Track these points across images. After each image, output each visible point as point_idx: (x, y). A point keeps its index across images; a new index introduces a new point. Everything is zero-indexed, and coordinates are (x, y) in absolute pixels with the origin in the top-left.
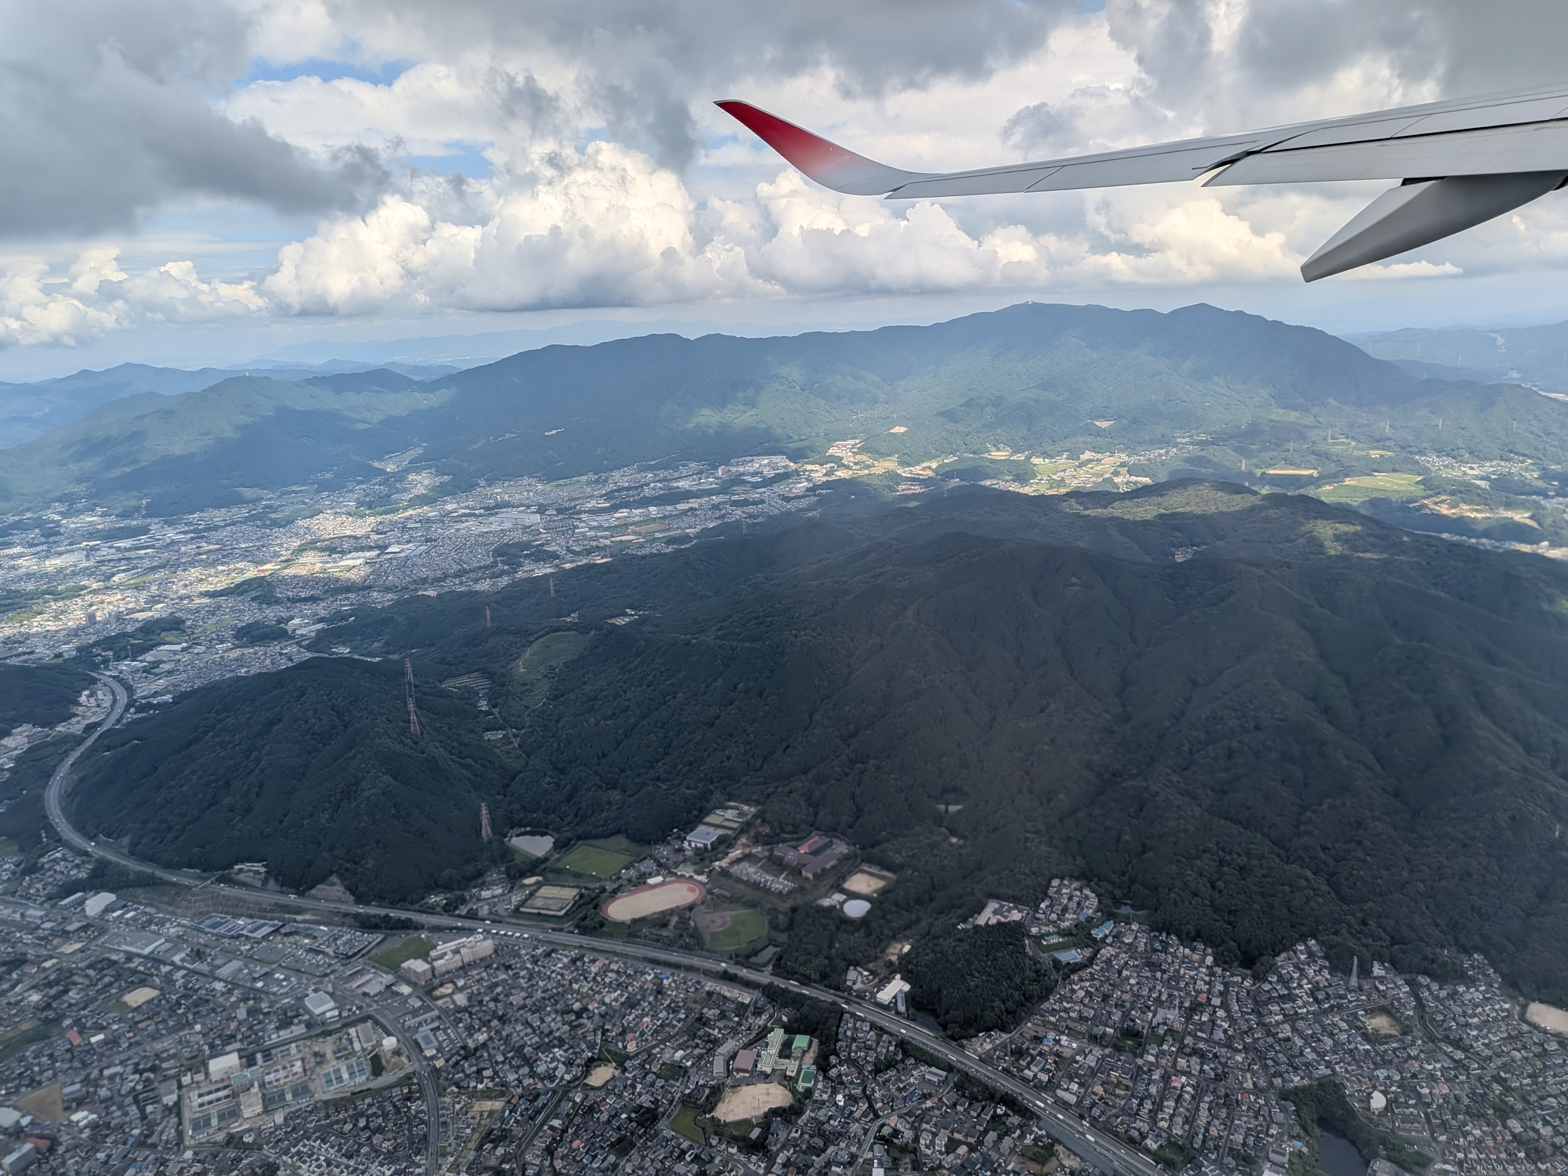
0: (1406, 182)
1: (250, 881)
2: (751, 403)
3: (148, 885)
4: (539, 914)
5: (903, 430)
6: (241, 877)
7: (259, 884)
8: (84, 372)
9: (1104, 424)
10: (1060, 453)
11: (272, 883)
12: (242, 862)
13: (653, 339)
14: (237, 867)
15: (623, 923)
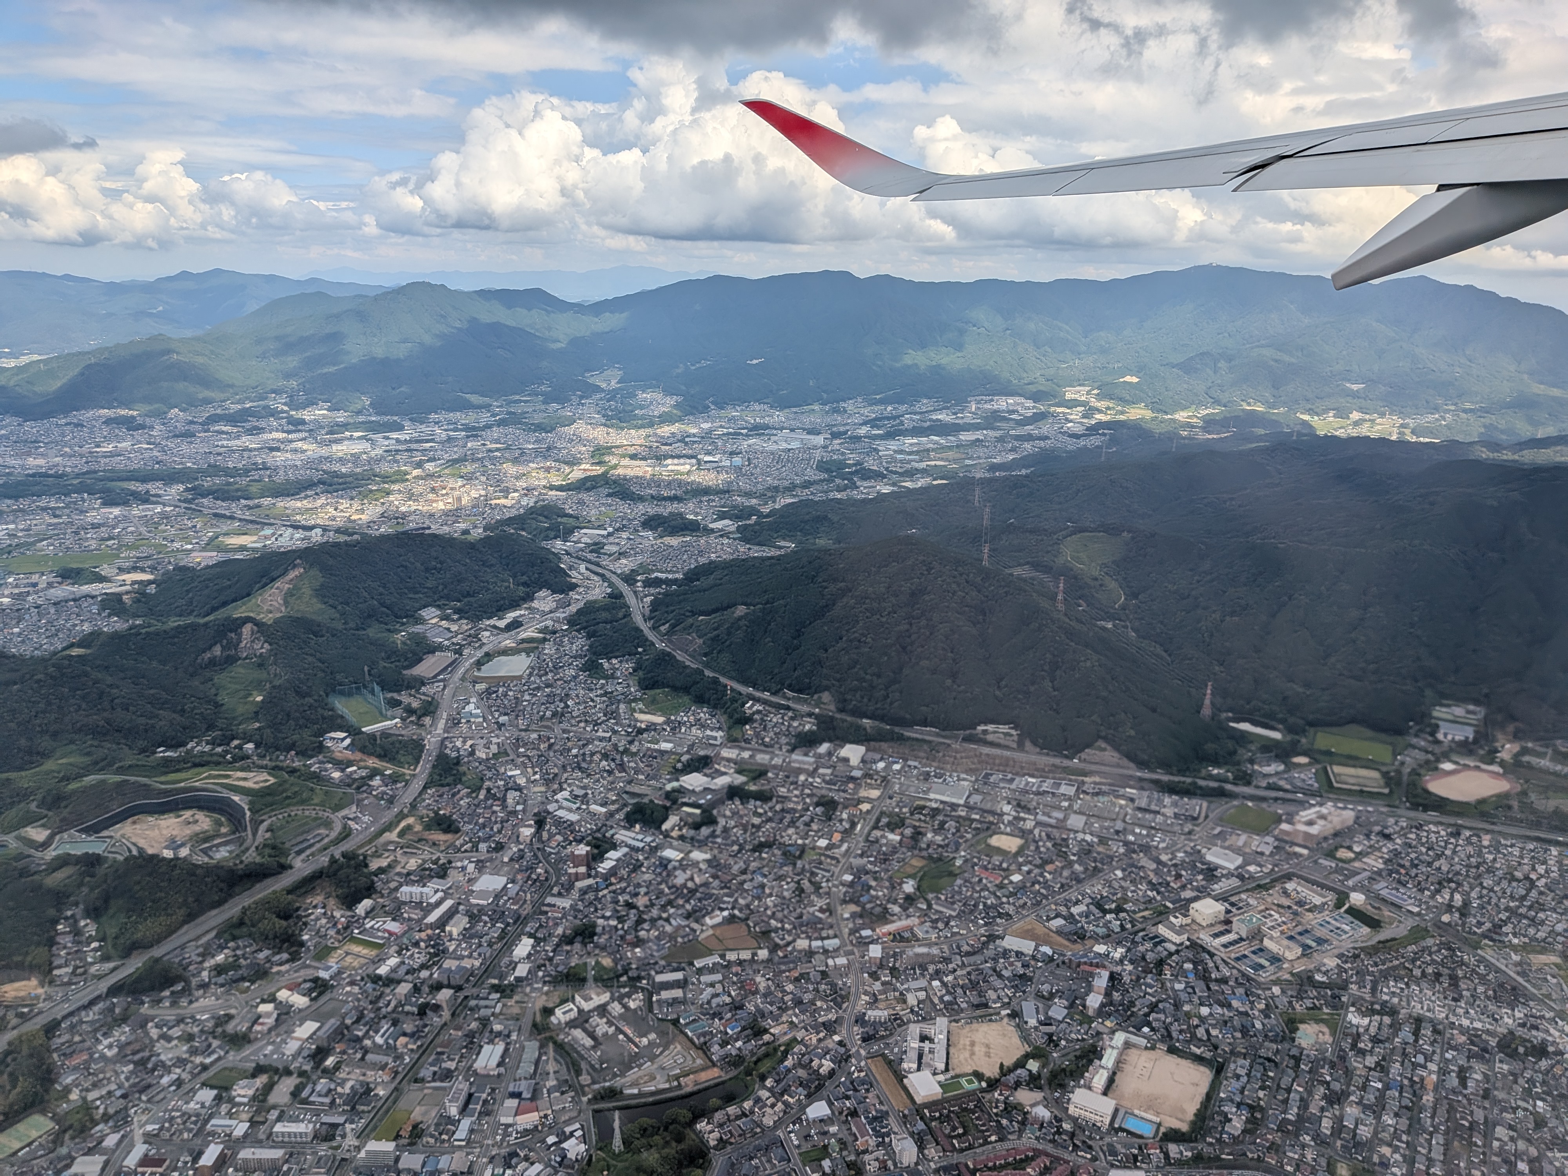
0: (1442, 188)
1: (1002, 742)
2: (959, 347)
3: (892, 739)
4: (1362, 791)
5: (1135, 380)
6: (990, 738)
7: (1015, 745)
8: (184, 273)
9: (1355, 387)
10: (1326, 411)
11: (1028, 745)
12: (986, 724)
13: (826, 274)
14: (980, 728)
15: (1467, 804)
